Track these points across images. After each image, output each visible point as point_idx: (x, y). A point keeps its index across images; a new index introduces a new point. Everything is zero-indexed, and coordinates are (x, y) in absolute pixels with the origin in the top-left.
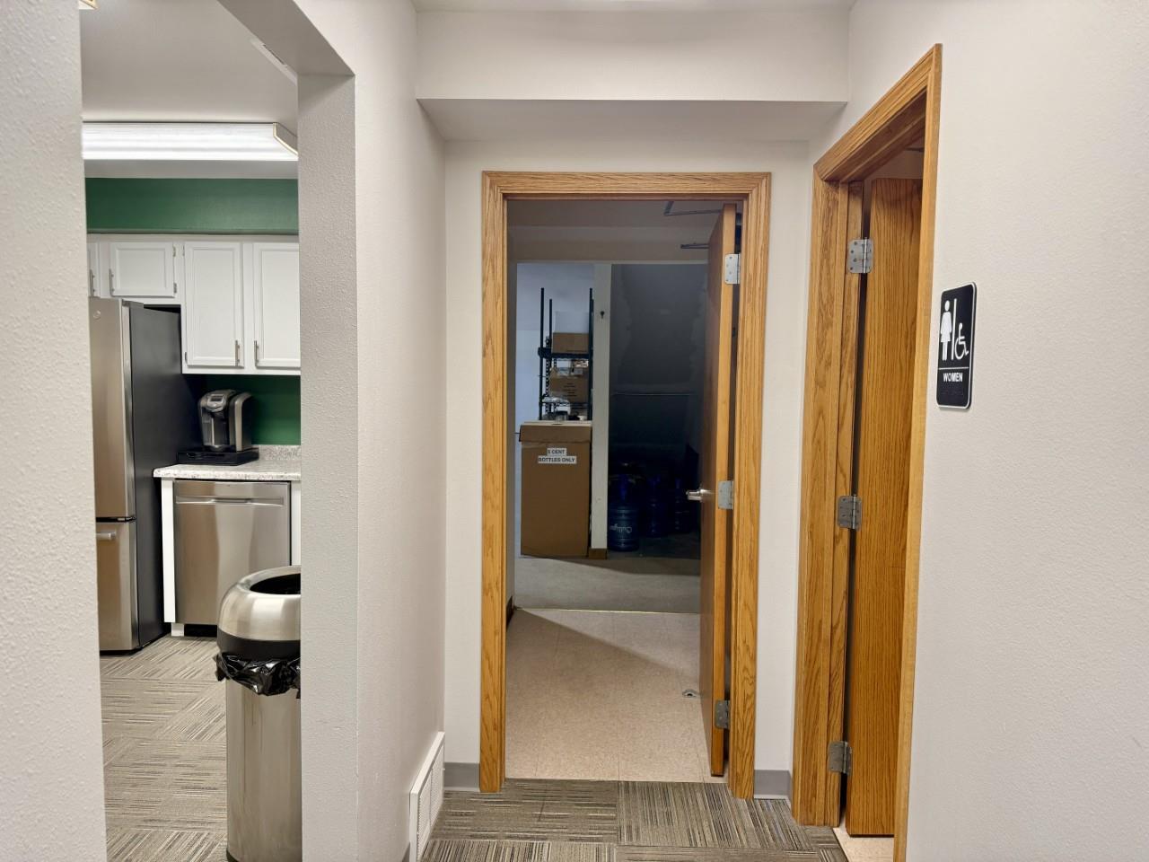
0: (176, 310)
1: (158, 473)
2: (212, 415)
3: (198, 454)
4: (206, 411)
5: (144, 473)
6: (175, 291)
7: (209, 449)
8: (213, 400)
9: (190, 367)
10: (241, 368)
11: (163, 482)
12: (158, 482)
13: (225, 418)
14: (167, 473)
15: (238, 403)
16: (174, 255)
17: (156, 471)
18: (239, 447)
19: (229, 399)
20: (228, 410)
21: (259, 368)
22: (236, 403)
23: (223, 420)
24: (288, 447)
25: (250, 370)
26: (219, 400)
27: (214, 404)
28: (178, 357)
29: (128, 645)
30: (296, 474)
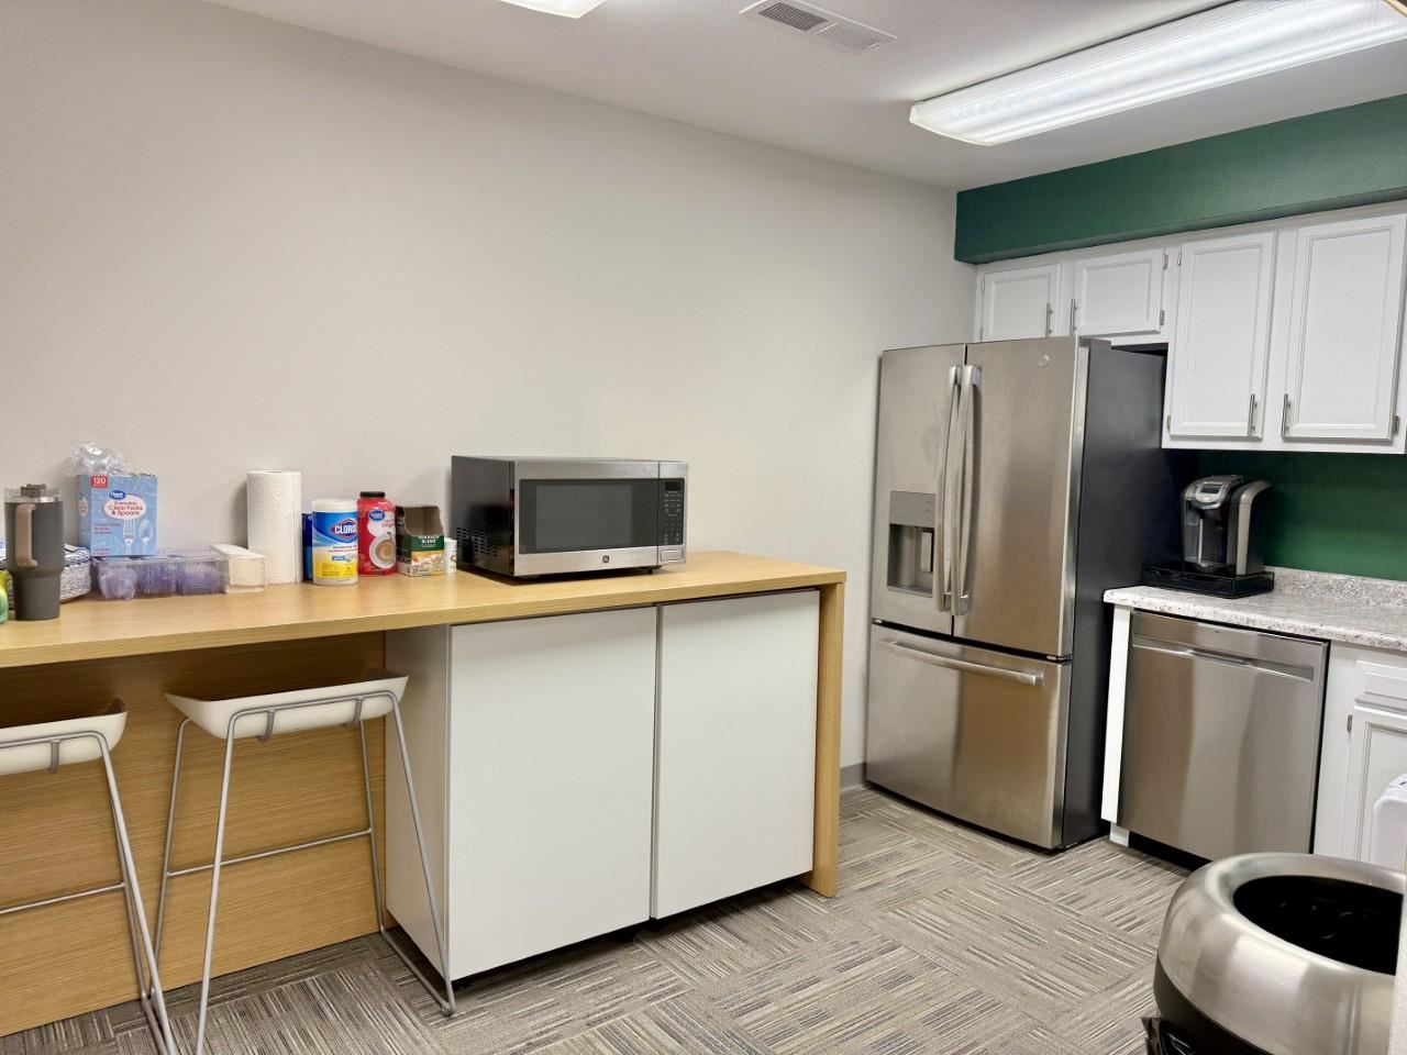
0: (1161, 351)
1: (1111, 596)
2: (1202, 513)
3: (1175, 575)
4: (1193, 507)
5: (1091, 594)
6: (1162, 324)
7: (1192, 567)
8: (1204, 491)
9: (1174, 438)
10: (1258, 440)
11: (1116, 611)
12: (1108, 610)
13: (1223, 519)
14: (1125, 598)
15: (1246, 498)
16: (1165, 268)
17: (1108, 593)
18: (1241, 569)
19: (1232, 491)
20: (1229, 507)
21: (1287, 440)
22: (1244, 497)
23: (1218, 523)
24: (1326, 576)
25: (1272, 442)
26: (1216, 491)
27: (1206, 498)
28: (1157, 423)
29: (1047, 840)
30: (1342, 630)
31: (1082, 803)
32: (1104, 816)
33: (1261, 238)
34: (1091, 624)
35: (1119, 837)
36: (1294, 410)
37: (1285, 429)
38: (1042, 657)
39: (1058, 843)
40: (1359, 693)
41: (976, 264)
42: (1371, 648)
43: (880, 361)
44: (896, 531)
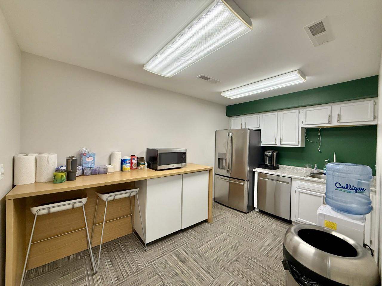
0: (260, 130)
1: (254, 170)
2: (268, 156)
3: (264, 166)
4: (267, 155)
5: (251, 169)
6: (260, 126)
7: (267, 165)
8: (268, 153)
9: (262, 144)
10: (276, 145)
11: (255, 172)
12: (254, 172)
13: (271, 157)
14: (257, 170)
15: (275, 154)
16: (260, 118)
17: (254, 169)
18: (274, 165)
19: (272, 153)
20: (272, 155)
21: (281, 145)
22: (274, 154)
23: (271, 158)
24: (288, 166)
25: (278, 145)
26: (270, 153)
27: (269, 154)
28: (260, 142)
29: (246, 211)
30: (294, 176)
31: (251, 205)
32: (254, 206)
33: (275, 113)
34: (251, 174)
35: (257, 210)
36: (282, 140)
37: (281, 143)
38: (244, 180)
39: (247, 211)
40: (297, 186)
41: (229, 117)
42: (299, 179)
43: (216, 132)
44: (219, 159)
